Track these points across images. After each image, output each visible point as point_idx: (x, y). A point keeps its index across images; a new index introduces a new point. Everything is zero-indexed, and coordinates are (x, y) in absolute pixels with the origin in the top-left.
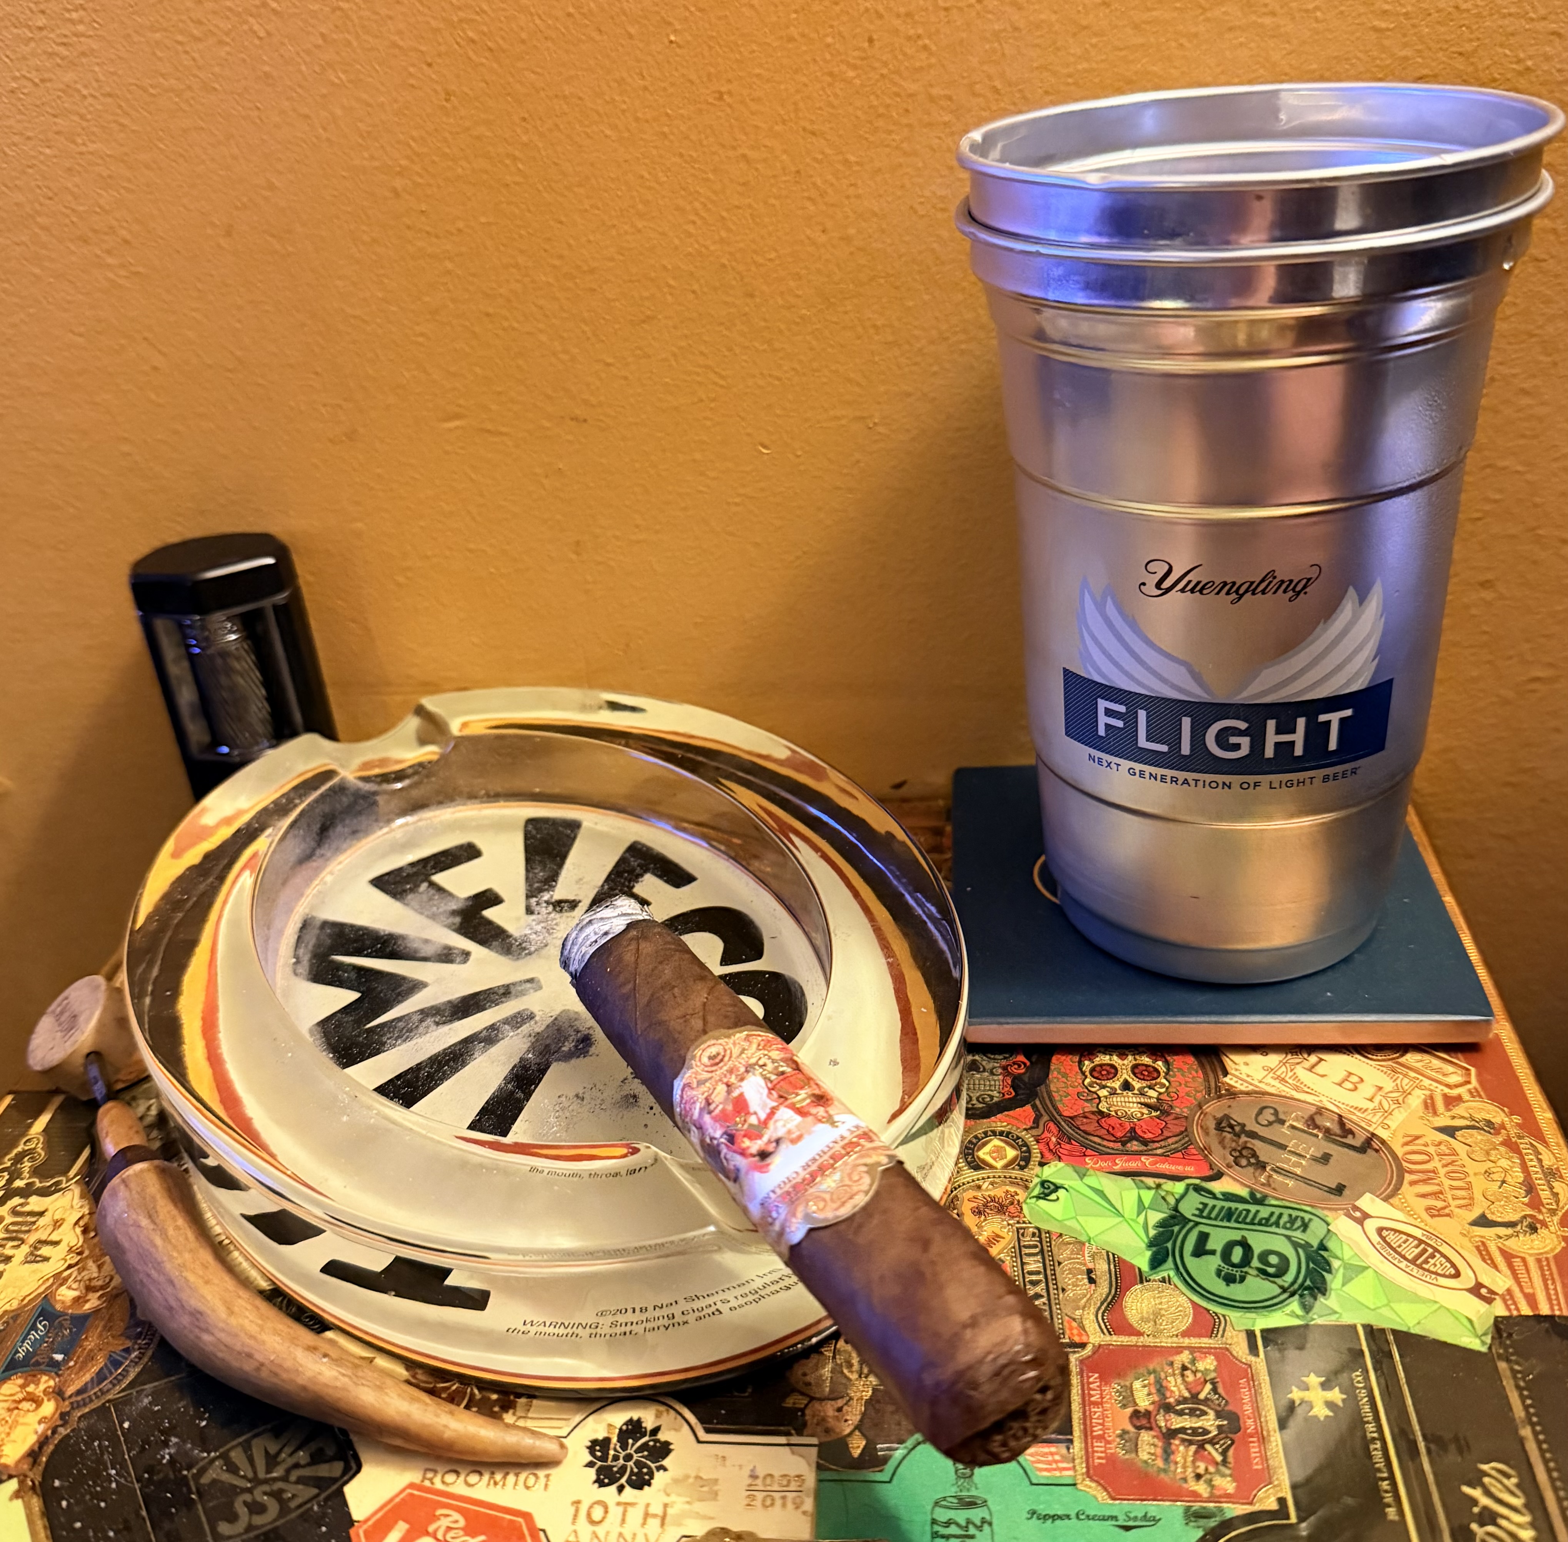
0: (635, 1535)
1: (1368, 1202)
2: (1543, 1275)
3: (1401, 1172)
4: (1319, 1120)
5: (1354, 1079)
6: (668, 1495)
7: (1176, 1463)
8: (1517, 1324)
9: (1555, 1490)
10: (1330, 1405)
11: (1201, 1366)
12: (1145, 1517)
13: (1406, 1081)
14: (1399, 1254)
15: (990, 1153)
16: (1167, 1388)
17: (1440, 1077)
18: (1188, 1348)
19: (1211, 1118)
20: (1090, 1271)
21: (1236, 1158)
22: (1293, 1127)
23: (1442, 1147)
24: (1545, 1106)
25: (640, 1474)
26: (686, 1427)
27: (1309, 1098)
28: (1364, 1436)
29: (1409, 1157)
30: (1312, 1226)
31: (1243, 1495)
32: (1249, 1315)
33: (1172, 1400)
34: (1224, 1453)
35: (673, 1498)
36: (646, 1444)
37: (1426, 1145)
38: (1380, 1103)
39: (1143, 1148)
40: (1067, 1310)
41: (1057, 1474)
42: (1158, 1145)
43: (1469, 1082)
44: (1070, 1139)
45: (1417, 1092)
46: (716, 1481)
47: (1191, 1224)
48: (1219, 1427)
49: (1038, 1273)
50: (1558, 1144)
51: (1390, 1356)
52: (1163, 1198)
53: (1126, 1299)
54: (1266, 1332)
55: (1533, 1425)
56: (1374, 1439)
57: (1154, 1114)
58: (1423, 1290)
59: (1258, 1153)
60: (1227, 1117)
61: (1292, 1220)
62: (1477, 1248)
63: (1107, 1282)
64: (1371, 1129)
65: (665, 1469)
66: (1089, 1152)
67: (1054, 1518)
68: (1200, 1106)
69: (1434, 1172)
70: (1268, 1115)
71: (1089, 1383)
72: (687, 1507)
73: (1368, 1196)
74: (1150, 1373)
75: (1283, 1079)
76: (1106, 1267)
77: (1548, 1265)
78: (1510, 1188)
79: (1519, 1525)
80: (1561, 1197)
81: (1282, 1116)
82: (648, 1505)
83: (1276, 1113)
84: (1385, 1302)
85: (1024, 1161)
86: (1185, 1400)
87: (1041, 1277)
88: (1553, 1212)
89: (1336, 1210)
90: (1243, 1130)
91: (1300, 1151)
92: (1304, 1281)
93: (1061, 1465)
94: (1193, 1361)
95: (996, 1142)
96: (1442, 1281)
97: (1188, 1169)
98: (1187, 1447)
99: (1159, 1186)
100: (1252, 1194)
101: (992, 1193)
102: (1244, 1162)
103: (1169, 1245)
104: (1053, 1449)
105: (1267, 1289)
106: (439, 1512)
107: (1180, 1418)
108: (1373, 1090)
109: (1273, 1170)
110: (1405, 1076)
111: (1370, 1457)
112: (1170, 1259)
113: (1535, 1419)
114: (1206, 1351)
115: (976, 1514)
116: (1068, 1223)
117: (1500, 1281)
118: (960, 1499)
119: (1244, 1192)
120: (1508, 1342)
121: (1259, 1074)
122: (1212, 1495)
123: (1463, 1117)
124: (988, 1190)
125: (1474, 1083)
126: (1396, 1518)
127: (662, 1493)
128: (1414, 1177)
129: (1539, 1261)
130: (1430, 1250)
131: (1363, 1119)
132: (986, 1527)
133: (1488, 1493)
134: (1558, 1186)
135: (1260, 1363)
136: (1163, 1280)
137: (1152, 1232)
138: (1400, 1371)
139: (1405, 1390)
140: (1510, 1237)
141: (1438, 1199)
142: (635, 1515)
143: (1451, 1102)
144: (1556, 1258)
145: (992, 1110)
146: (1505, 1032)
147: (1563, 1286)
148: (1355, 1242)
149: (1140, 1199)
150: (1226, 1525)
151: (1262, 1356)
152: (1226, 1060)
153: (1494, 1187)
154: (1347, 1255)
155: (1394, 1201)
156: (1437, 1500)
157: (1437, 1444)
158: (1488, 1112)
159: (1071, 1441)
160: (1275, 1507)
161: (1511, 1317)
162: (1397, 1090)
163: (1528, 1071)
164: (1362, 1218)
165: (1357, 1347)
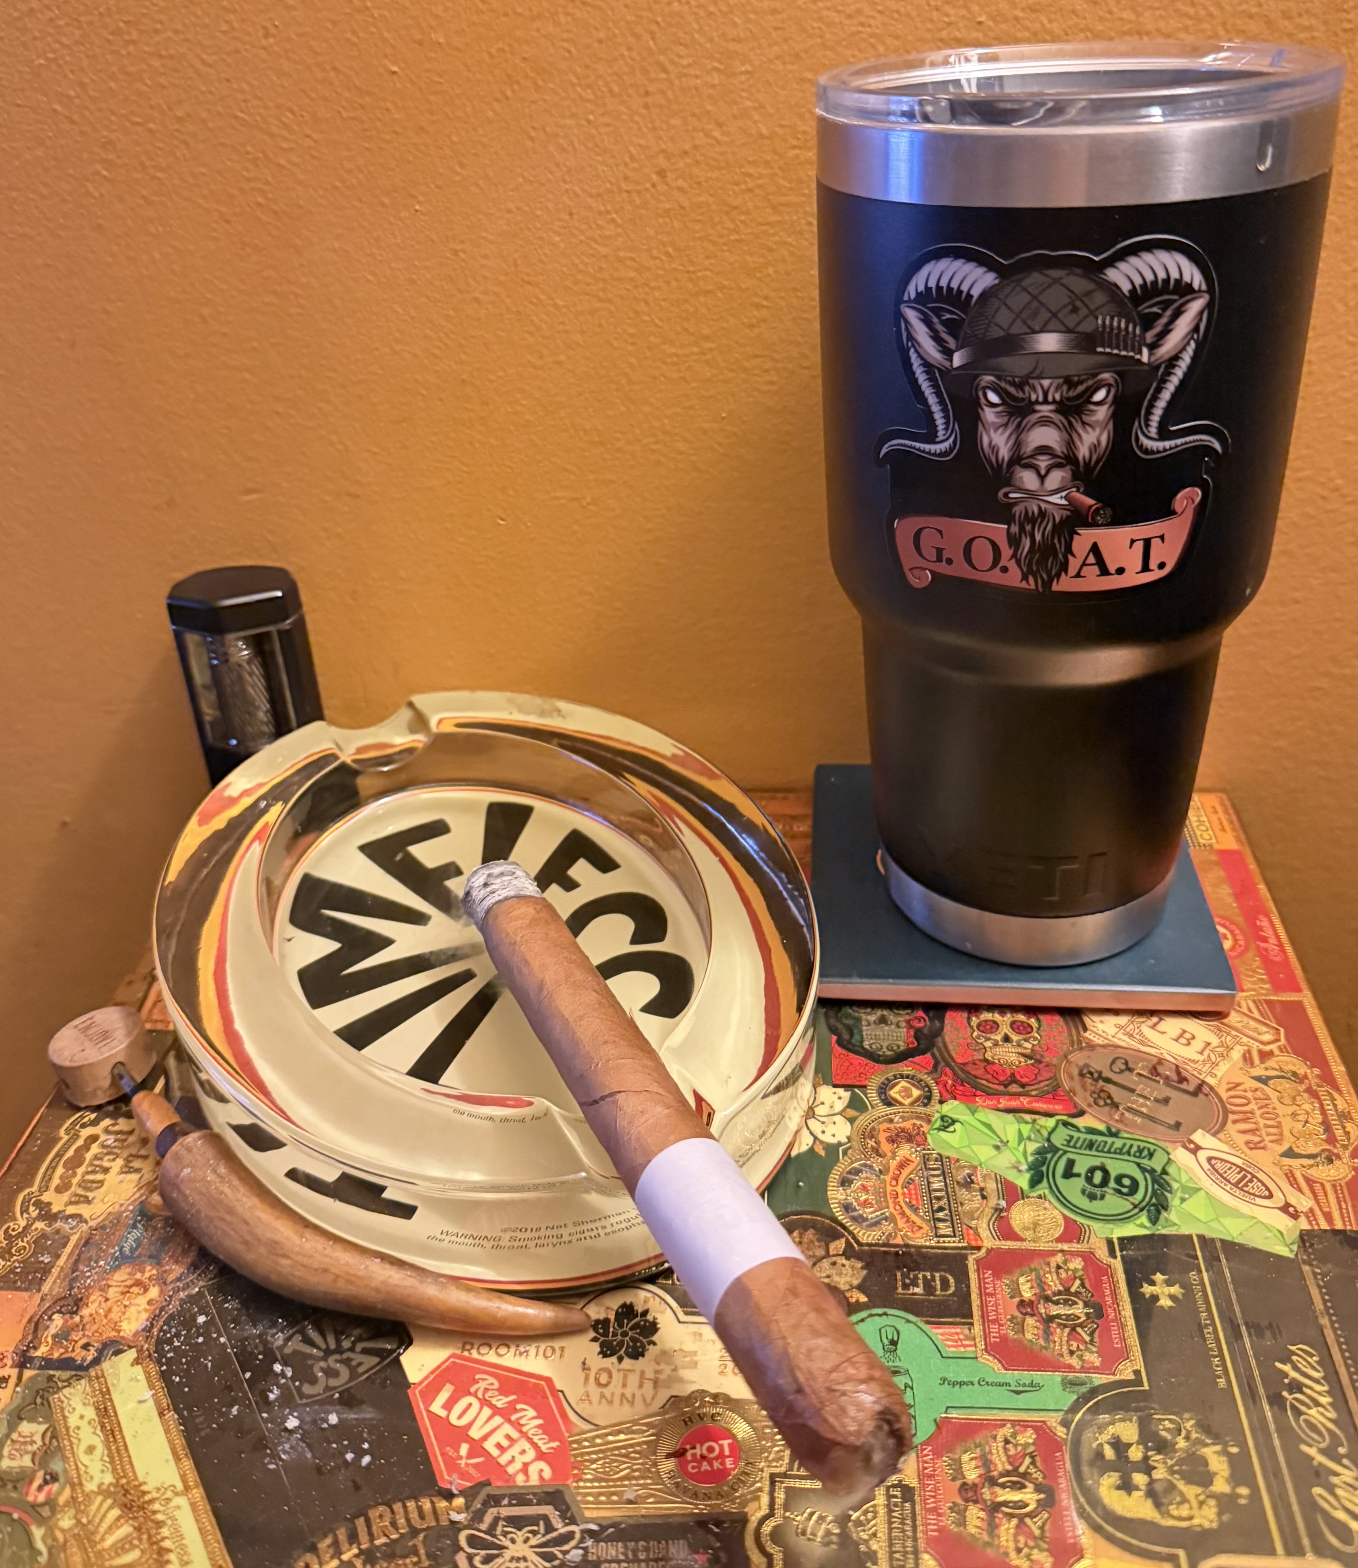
0: (634, 1395)
1: (1200, 1137)
2: (1338, 1198)
3: (1226, 1112)
4: (1160, 1069)
5: (1188, 1036)
6: (658, 1364)
8: (1316, 1236)
9: (1347, 1367)
10: (1172, 1297)
11: (1071, 1266)
12: (1031, 1385)
13: (1229, 1038)
14: (1225, 1179)
15: (899, 1092)
17: (1255, 1035)
20: (982, 1189)
22: (1140, 1075)
23: (1258, 1093)
24: (1339, 1060)
25: (635, 1347)
26: (669, 1310)
27: (1152, 1051)
28: (1200, 1323)
29: (1231, 1100)
30: (1156, 1156)
31: (1107, 1367)
32: (1108, 1226)
33: (1049, 1292)
34: (1091, 1334)
35: (660, 1367)
37: (1245, 1091)
38: (1209, 1056)
39: (1021, 1090)
40: (966, 1220)
41: (962, 1349)
43: (1278, 1040)
44: (962, 1081)
45: (1238, 1047)
46: (695, 1353)
47: (1061, 1152)
48: (1087, 1314)
49: (940, 1190)
50: (1349, 1093)
51: (1219, 1260)
52: (1038, 1131)
53: (1011, 1211)
54: (1121, 1240)
55: (1330, 1316)
56: (1207, 1325)
57: (1029, 1062)
58: (1244, 1208)
59: (1114, 1095)
60: (1087, 1065)
61: (1140, 1151)
62: (1286, 1175)
63: (996, 1198)
64: (1201, 1077)
65: (654, 1344)
66: (979, 1093)
67: (961, 1384)
68: (1066, 1057)
69: (1251, 1113)
70: (1120, 1065)
72: (673, 1373)
73: (1199, 1131)
75: (1131, 1035)
76: (995, 1186)
77: (1341, 1189)
78: (1311, 1127)
79: (1319, 1393)
80: (1352, 1135)
81: (1131, 1065)
82: (642, 1373)
83: (1126, 1063)
84: (1213, 1216)
85: (927, 1099)
86: (1060, 1293)
87: (943, 1194)
88: (1345, 1147)
89: (1175, 1142)
91: (1145, 1093)
92: (1151, 1198)
93: (965, 1343)
95: (903, 1083)
96: (1259, 1201)
98: (1062, 1330)
99: (1034, 1121)
100: (1109, 1129)
101: (902, 1125)
102: (1101, 1103)
103: (1044, 1169)
104: (958, 1330)
106: (477, 1377)
107: (1055, 1307)
108: (1202, 1045)
109: (1124, 1108)
110: (1228, 1034)
111: (1204, 1339)
112: (1045, 1179)
113: (1331, 1311)
115: (901, 1381)
116: (964, 1150)
117: (1304, 1203)
119: (1102, 1127)
120: (1310, 1250)
121: (1112, 1031)
122: (1082, 1367)
123: (1274, 1069)
124: (899, 1123)
125: (1283, 1041)
126: (1225, 1386)
127: (653, 1363)
128: (1236, 1117)
129: (1334, 1186)
130: (1249, 1176)
131: (1194, 1070)
132: (908, 1390)
133: (1296, 1368)
134: (1349, 1127)
135: (1117, 1265)
136: (1040, 1197)
137: (1031, 1159)
138: (1227, 1272)
139: (1231, 1287)
140: (1311, 1166)
141: (1255, 1134)
142: (633, 1380)
143: (1265, 1056)
144: (1347, 1184)
145: (900, 1057)
146: (1307, 998)
147: (1354, 1206)
148: (1190, 1168)
149: (1020, 1130)
150: (1094, 1391)
151: (1119, 1258)
152: (1086, 1020)
153: (1299, 1126)
154: (1184, 1178)
155: (1221, 1135)
156: (1256, 1373)
157: (1256, 1330)
158: (1294, 1065)
159: (972, 1324)
160: (1132, 1377)
161: (1313, 1230)
162: (1222, 1046)
163: (1326, 1032)
164: (1196, 1149)
165: (1192, 1253)
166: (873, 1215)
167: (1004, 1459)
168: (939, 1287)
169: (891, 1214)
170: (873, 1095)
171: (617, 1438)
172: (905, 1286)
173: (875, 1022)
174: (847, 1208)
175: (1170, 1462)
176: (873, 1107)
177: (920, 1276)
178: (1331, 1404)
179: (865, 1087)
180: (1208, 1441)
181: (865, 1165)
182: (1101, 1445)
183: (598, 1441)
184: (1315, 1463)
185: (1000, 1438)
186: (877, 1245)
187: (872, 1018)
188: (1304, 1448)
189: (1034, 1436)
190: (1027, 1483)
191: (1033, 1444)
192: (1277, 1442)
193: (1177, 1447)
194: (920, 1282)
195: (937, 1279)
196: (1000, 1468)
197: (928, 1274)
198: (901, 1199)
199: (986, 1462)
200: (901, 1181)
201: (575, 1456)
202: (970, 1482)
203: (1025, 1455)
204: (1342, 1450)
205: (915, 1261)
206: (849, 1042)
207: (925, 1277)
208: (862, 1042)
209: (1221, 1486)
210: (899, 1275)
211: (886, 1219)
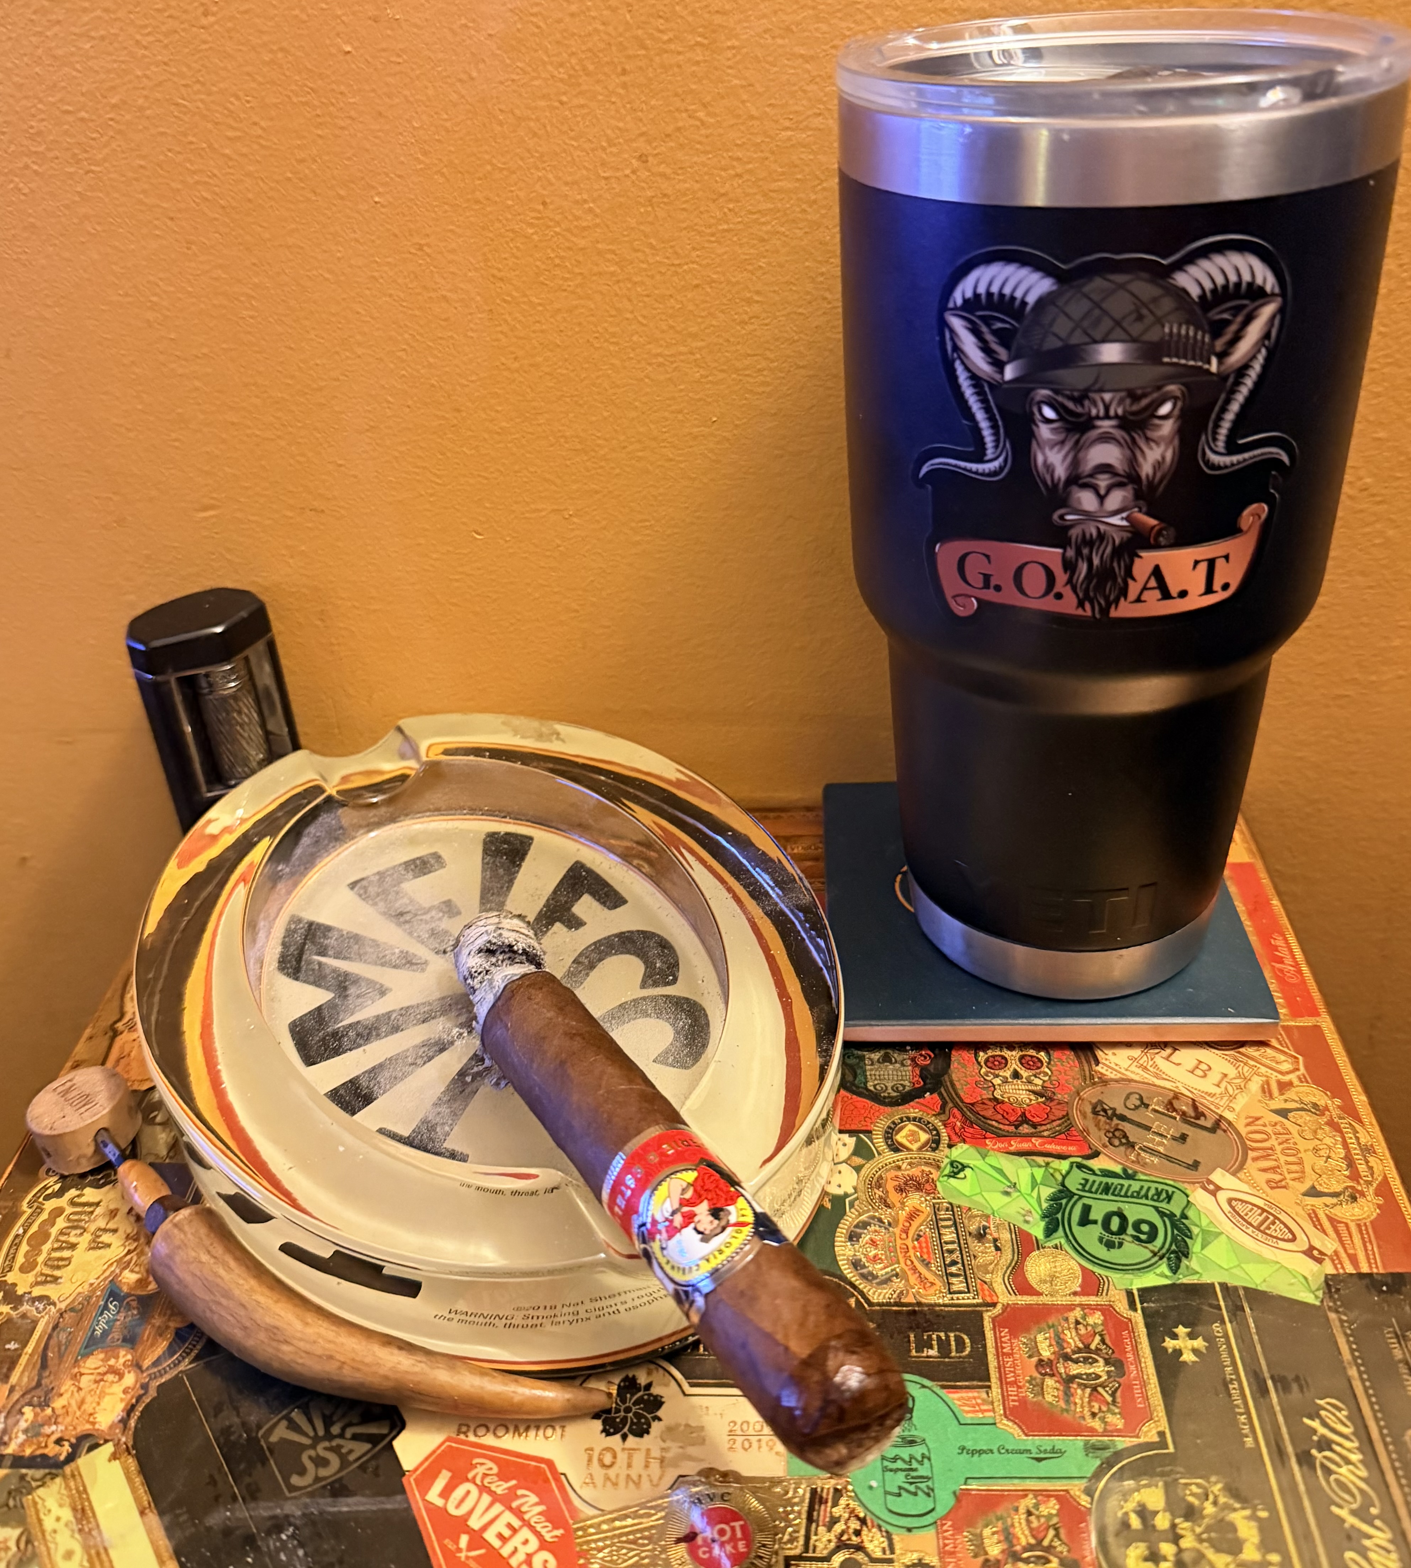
0: (640, 1476)
1: (1219, 1177)
2: (1363, 1238)
3: (1246, 1149)
5: (1203, 1067)
6: (664, 1441)
7: (1076, 1404)
8: (1343, 1281)
9: (1377, 1420)
10: (1196, 1352)
11: (1091, 1320)
12: (1053, 1451)
13: (1246, 1068)
14: (1246, 1221)
15: (906, 1137)
16: (1064, 1340)
17: (1274, 1065)
18: (1080, 1305)
19: (1087, 1104)
20: (995, 1240)
21: (1110, 1138)
23: (1278, 1127)
24: (1360, 1089)
26: (673, 1382)
27: (1168, 1085)
28: (1225, 1379)
29: (1251, 1136)
30: (1175, 1197)
31: (1131, 1429)
32: (1127, 1276)
33: (1069, 1350)
34: (1113, 1395)
35: (668, 1444)
36: (642, 1397)
38: (1226, 1089)
40: (980, 1274)
41: (981, 1415)
42: (1044, 1128)
43: (1298, 1069)
45: (1256, 1078)
46: (702, 1428)
48: (1108, 1372)
49: (953, 1242)
50: (1370, 1124)
51: (1244, 1311)
52: (1052, 1175)
53: (1027, 1263)
54: (1141, 1291)
55: (1358, 1366)
56: (1232, 1380)
57: (1040, 1100)
58: (1267, 1252)
60: (1100, 1102)
61: (1158, 1193)
62: (1309, 1215)
63: (1010, 1250)
64: (1219, 1112)
67: (981, 1452)
68: (1078, 1094)
69: (1271, 1149)
70: (1134, 1101)
71: (1001, 1337)
72: (681, 1450)
73: (1219, 1170)
74: (1049, 1327)
75: (1145, 1068)
76: (1009, 1236)
77: (1367, 1229)
78: (1334, 1163)
79: (1349, 1450)
80: (1375, 1170)
81: (1146, 1101)
82: (648, 1450)
84: (1236, 1263)
85: (935, 1143)
86: (1079, 1351)
87: (955, 1246)
88: (1369, 1183)
89: (1194, 1183)
90: (1114, 1114)
91: (1162, 1131)
92: (1171, 1245)
93: (983, 1407)
94: (1084, 1317)
95: (910, 1127)
96: (1282, 1244)
97: (1070, 1148)
98: (1083, 1390)
99: (1047, 1164)
100: (1125, 1170)
101: (910, 1173)
102: (1116, 1142)
103: (1059, 1216)
104: (976, 1394)
105: (1141, 1253)
106: (475, 1461)
107: (1075, 1366)
108: (1219, 1076)
109: (1140, 1148)
110: (1245, 1064)
111: (1230, 1395)
113: (1359, 1361)
114: (1093, 1308)
115: (918, 1451)
116: (975, 1198)
117: (1329, 1245)
118: (903, 1438)
119: (1118, 1169)
120: (1336, 1296)
121: (1125, 1063)
122: (1105, 1430)
123: (1294, 1100)
124: (908, 1171)
125: (1302, 1070)
126: (1253, 1446)
127: (659, 1440)
128: (1256, 1154)
129: (1359, 1226)
130: (1271, 1218)
131: (1212, 1104)
132: (926, 1461)
133: (1325, 1424)
134: (1372, 1161)
135: (1138, 1318)
136: (1056, 1247)
137: (1045, 1205)
138: (1251, 1321)
139: (1256, 1338)
140: (1335, 1205)
141: (1275, 1172)
142: (639, 1459)
143: (1284, 1087)
144: (1371, 1222)
145: (906, 1098)
146: (1326, 1024)
147: (1379, 1247)
148: (1211, 1211)
149: (1033, 1176)
150: (1118, 1455)
151: (1139, 1311)
152: (1099, 1054)
153: (1322, 1163)
154: (1204, 1222)
155: (1241, 1175)
156: (1284, 1430)
157: (1282, 1383)
158: (1314, 1096)
159: (989, 1387)
160: (1156, 1439)
161: (1338, 1275)
162: (1240, 1077)
163: (1346, 1059)
164: (1214, 1191)
165: (1216, 1303)
166: (883, 1272)
167: (1027, 1532)
168: (953, 1347)
169: (902, 1270)
170: (879, 1141)
171: (624, 1523)
172: (919, 1349)
173: (878, 1061)
174: (856, 1264)
175: (1198, 1530)
176: (879, 1154)
177: (934, 1337)
178: (1361, 1461)
179: (870, 1132)
180: (1237, 1505)
181: (873, 1217)
182: (1126, 1514)
183: (605, 1527)
184: (1347, 1525)
185: (1022, 1510)
186: (888, 1304)
187: (876, 1056)
188: (1334, 1509)
189: (1057, 1507)
190: (1051, 1558)
191: (1057, 1515)
192: (1307, 1503)
193: (1206, 1512)
194: (935, 1343)
195: (952, 1339)
196: (1024, 1542)
197: (942, 1335)
198: (911, 1253)
199: (1008, 1536)
200: (911, 1234)
201: (581, 1544)
202: (992, 1559)
203: (1047, 1529)
204: (1374, 1511)
205: (927, 1321)
206: (853, 1084)
207: (939, 1337)
208: (866, 1083)
209: (1250, 1554)
210: (912, 1337)
211: (897, 1275)
